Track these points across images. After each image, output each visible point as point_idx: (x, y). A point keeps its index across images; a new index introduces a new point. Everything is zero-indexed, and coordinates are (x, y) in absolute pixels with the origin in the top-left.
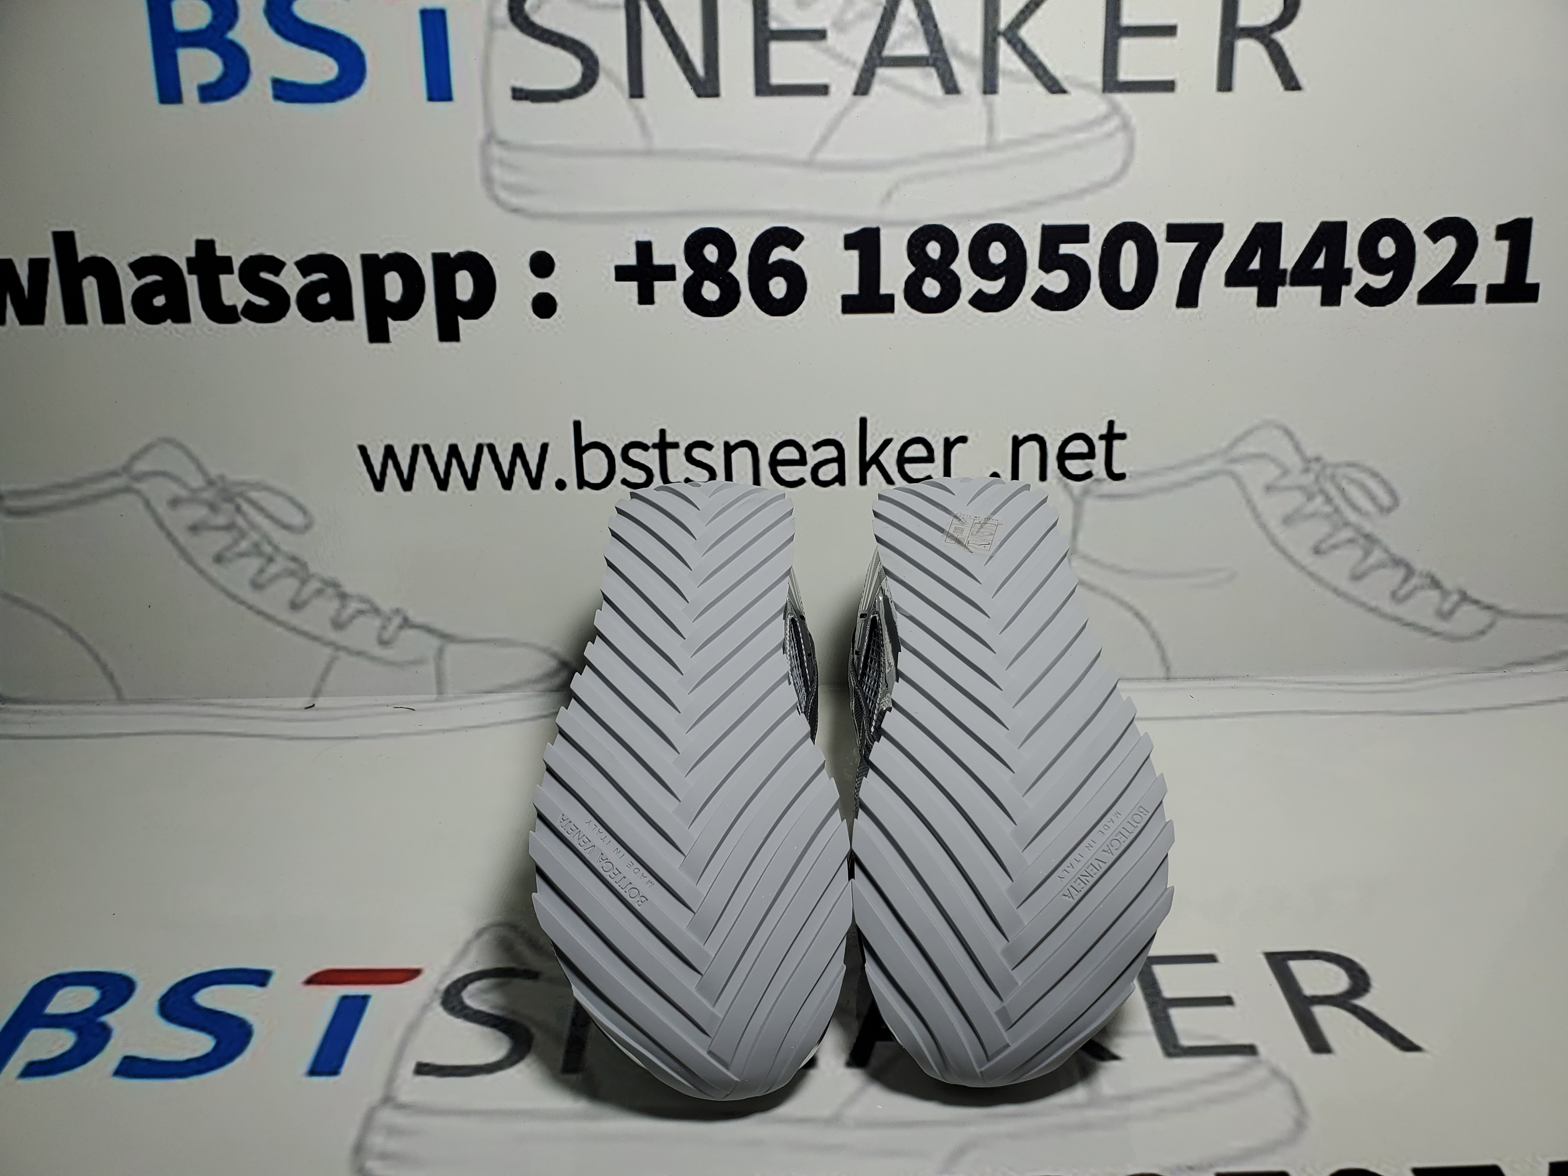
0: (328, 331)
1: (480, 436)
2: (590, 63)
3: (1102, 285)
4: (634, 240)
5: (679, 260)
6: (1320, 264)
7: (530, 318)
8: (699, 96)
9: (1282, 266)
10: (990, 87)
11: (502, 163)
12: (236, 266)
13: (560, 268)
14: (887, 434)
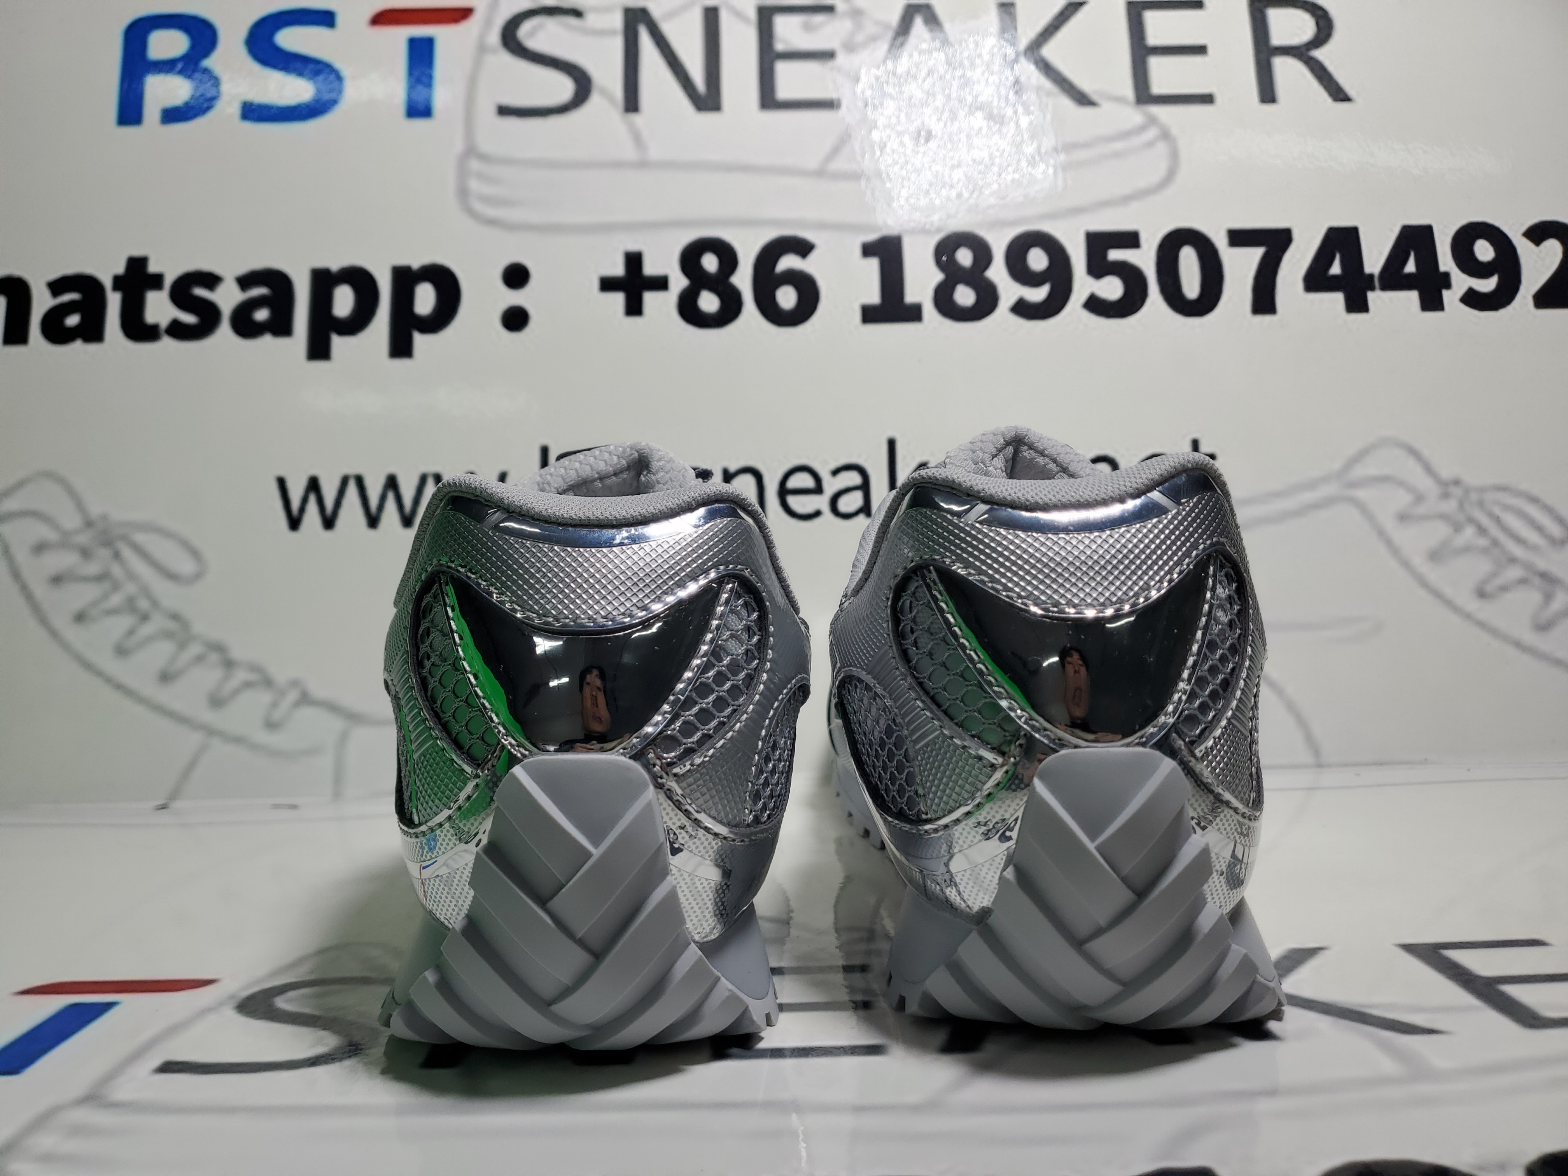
0: (260, 348)
1: (425, 465)
2: (583, 82)
3: (1162, 291)
4: (622, 251)
5: (673, 269)
6: (1411, 268)
7: (499, 332)
8: (699, 109)
9: (1367, 269)
12: (168, 281)
13: (536, 279)
14: (921, 456)
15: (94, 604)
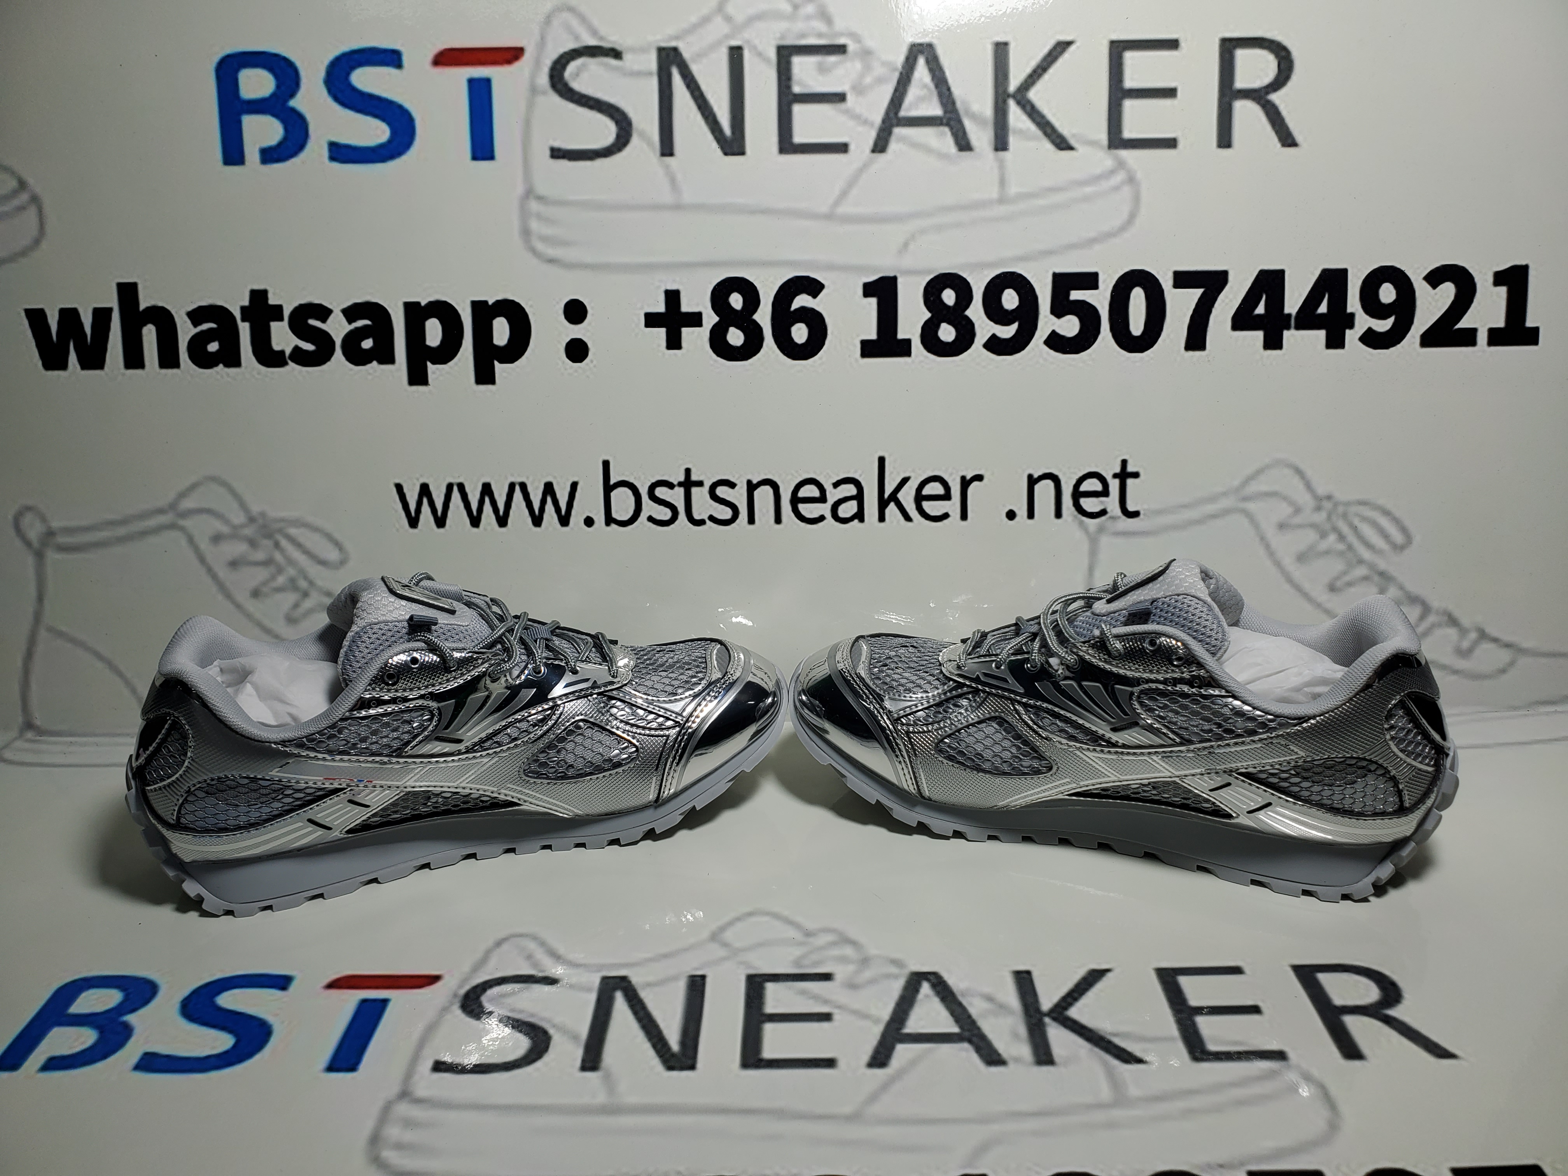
0: (370, 374)
1: (512, 475)
2: (624, 124)
3: (1112, 329)
4: (663, 289)
5: (706, 308)
6: (1323, 309)
7: (563, 362)
8: (726, 154)
9: (1287, 310)
10: (1001, 144)
11: (539, 217)
12: (286, 313)
13: (593, 315)
14: (905, 472)
15: (265, 583)
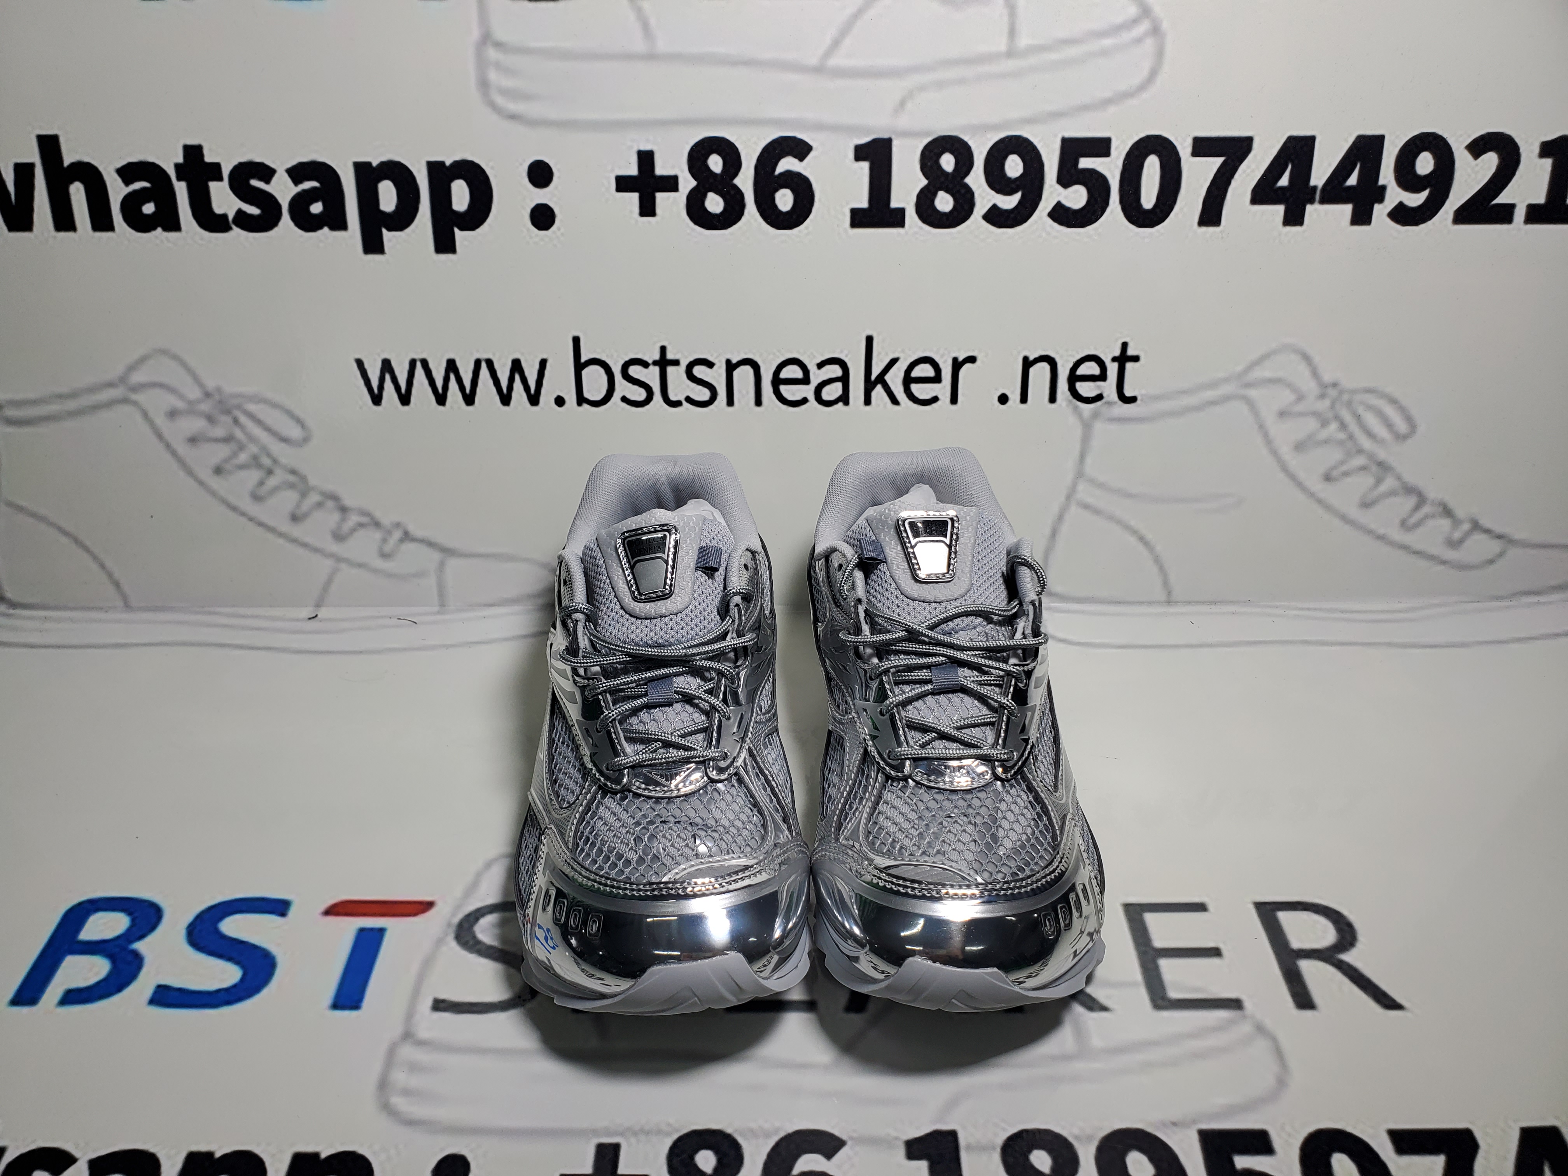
0: (321, 241)
1: (478, 351)
3: (1122, 202)
4: (635, 149)
5: (682, 171)
7: (528, 230)
9: (1313, 182)
11: (498, 66)
12: (226, 172)
13: (559, 178)
14: (894, 353)
15: (227, 460)
